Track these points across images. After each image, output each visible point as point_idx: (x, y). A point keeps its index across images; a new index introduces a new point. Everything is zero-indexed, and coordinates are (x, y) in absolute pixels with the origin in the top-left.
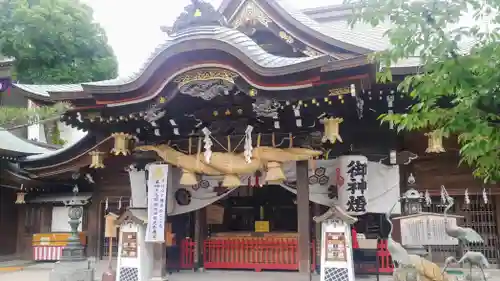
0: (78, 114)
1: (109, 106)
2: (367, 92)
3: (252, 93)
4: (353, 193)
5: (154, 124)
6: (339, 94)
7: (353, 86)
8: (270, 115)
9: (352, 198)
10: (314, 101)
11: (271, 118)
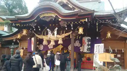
0: (14, 24)
1: (22, 22)
2: (91, 21)
3: (60, 20)
4: (88, 46)
5: (34, 27)
6: (83, 21)
7: (86, 19)
8: (64, 26)
9: (88, 48)
10: (76, 23)
11: (65, 27)
